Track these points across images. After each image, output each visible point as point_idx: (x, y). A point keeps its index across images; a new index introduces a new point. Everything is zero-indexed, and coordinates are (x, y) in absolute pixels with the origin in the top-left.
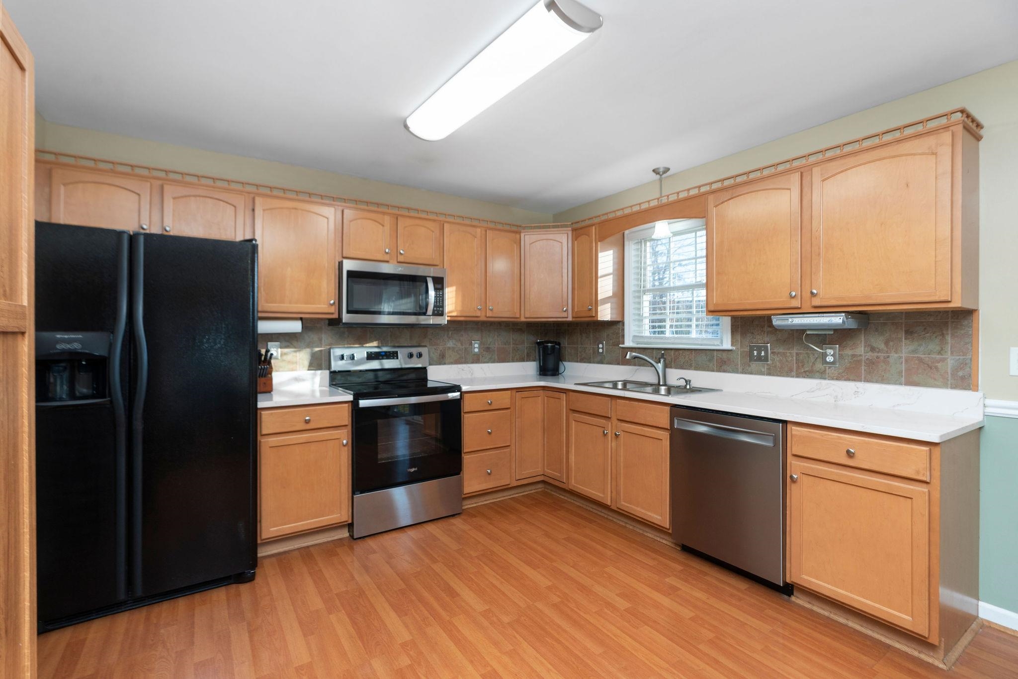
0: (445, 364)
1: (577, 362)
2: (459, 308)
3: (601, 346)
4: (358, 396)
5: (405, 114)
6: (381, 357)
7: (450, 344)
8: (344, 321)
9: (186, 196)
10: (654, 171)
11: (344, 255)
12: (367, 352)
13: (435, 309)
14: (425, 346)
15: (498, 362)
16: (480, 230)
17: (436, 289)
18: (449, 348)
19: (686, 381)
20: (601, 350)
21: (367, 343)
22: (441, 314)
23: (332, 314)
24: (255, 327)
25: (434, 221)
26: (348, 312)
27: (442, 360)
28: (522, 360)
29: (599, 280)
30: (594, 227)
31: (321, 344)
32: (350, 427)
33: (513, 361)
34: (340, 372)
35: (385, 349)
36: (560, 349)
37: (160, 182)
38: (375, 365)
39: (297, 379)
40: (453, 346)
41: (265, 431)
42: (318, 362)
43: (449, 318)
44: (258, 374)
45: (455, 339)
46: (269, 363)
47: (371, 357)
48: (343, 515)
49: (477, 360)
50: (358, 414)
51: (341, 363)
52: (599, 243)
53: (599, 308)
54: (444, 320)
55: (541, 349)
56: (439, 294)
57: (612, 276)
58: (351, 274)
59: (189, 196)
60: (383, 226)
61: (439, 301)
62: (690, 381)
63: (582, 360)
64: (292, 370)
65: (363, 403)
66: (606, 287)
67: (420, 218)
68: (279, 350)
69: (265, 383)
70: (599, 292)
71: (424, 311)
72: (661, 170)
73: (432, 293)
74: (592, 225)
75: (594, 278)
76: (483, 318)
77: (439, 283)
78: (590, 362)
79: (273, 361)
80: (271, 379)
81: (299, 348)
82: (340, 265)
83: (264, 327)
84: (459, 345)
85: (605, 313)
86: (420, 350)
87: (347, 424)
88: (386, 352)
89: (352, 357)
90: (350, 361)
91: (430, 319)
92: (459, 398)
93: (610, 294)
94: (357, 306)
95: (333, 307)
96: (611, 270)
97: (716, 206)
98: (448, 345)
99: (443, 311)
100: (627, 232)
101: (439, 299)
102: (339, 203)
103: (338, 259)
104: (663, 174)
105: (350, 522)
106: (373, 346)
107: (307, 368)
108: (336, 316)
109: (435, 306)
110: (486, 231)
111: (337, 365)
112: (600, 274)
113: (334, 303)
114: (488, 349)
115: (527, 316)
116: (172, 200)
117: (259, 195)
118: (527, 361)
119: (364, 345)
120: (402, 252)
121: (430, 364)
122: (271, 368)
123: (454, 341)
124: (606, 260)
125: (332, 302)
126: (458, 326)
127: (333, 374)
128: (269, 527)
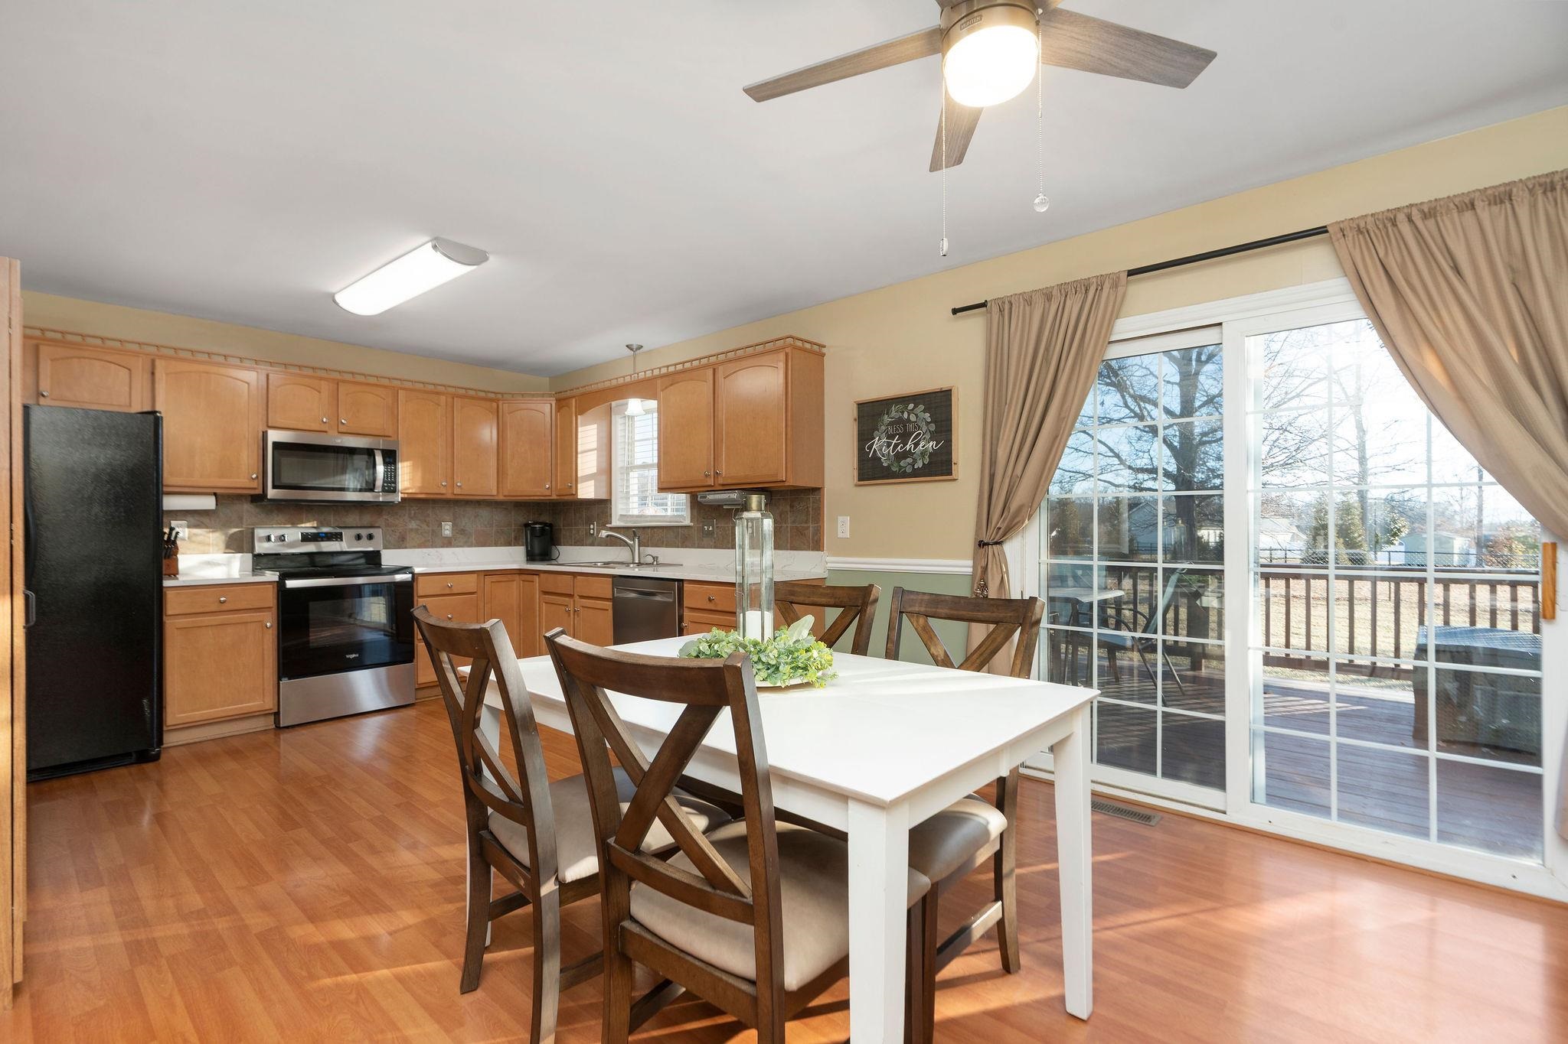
0: (406, 548)
1: (571, 545)
2: (418, 484)
3: (592, 526)
4: (284, 576)
5: (333, 290)
6: (319, 539)
7: (413, 525)
8: (269, 497)
9: (68, 358)
10: (627, 346)
11: (270, 425)
12: (302, 533)
13: (386, 485)
14: (379, 527)
15: (475, 546)
16: (444, 397)
17: (386, 463)
18: (412, 530)
19: (654, 558)
20: (592, 531)
21: (302, 523)
22: (394, 491)
23: (255, 489)
24: (159, 503)
25: (385, 387)
26: (274, 487)
27: (401, 543)
28: (509, 544)
29: (579, 456)
30: (574, 400)
31: (242, 523)
32: (275, 610)
33: (496, 545)
34: (266, 555)
35: (325, 530)
36: (551, 531)
37: (35, 342)
38: (311, 547)
39: (209, 563)
40: (417, 527)
41: (169, 612)
42: (239, 544)
43: (403, 496)
44: (163, 554)
45: (420, 520)
46: (174, 542)
47: (306, 538)
48: (269, 704)
49: (448, 543)
50: (284, 594)
51: (266, 545)
52: (579, 416)
53: (579, 486)
54: (398, 498)
55: (529, 532)
56: (391, 469)
57: (596, 451)
58: (277, 446)
59: (72, 358)
60: (320, 392)
61: (391, 477)
62: (657, 558)
63: (576, 544)
64: (204, 553)
65: (291, 584)
66: (587, 463)
67: (368, 384)
68: (187, 530)
69: (168, 565)
70: (579, 468)
71: (372, 487)
72: (635, 347)
73: (380, 469)
74: (574, 397)
75: (574, 454)
76: (449, 496)
77: (390, 457)
78: (583, 545)
79: (179, 542)
80: (177, 560)
81: (213, 528)
82: (265, 435)
83: (170, 503)
84: (424, 526)
85: (586, 491)
86: (371, 531)
87: (271, 606)
88: (326, 533)
89: (282, 538)
90: (281, 543)
91: (379, 496)
92: (410, 580)
93: (594, 470)
94: (285, 480)
95: (256, 481)
96: (594, 445)
97: (662, 390)
98: (411, 527)
99: (395, 488)
100: (614, 404)
101: (391, 474)
102: (263, 367)
103: (262, 428)
104: (636, 350)
105: (276, 711)
106: (309, 526)
107: (223, 551)
108: (260, 491)
109: (384, 482)
110: (453, 398)
111: (261, 547)
112: (579, 450)
113: (257, 477)
114: (463, 532)
115: (506, 493)
116: (49, 362)
117: (162, 357)
118: (515, 546)
119: (299, 526)
120: (343, 421)
121: (384, 548)
122: (177, 548)
123: (418, 522)
124: (588, 435)
125: (254, 476)
126: (420, 503)
127: (258, 558)
128: (175, 712)
